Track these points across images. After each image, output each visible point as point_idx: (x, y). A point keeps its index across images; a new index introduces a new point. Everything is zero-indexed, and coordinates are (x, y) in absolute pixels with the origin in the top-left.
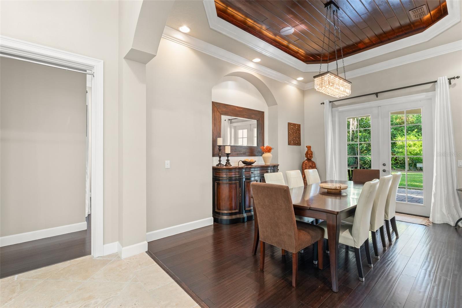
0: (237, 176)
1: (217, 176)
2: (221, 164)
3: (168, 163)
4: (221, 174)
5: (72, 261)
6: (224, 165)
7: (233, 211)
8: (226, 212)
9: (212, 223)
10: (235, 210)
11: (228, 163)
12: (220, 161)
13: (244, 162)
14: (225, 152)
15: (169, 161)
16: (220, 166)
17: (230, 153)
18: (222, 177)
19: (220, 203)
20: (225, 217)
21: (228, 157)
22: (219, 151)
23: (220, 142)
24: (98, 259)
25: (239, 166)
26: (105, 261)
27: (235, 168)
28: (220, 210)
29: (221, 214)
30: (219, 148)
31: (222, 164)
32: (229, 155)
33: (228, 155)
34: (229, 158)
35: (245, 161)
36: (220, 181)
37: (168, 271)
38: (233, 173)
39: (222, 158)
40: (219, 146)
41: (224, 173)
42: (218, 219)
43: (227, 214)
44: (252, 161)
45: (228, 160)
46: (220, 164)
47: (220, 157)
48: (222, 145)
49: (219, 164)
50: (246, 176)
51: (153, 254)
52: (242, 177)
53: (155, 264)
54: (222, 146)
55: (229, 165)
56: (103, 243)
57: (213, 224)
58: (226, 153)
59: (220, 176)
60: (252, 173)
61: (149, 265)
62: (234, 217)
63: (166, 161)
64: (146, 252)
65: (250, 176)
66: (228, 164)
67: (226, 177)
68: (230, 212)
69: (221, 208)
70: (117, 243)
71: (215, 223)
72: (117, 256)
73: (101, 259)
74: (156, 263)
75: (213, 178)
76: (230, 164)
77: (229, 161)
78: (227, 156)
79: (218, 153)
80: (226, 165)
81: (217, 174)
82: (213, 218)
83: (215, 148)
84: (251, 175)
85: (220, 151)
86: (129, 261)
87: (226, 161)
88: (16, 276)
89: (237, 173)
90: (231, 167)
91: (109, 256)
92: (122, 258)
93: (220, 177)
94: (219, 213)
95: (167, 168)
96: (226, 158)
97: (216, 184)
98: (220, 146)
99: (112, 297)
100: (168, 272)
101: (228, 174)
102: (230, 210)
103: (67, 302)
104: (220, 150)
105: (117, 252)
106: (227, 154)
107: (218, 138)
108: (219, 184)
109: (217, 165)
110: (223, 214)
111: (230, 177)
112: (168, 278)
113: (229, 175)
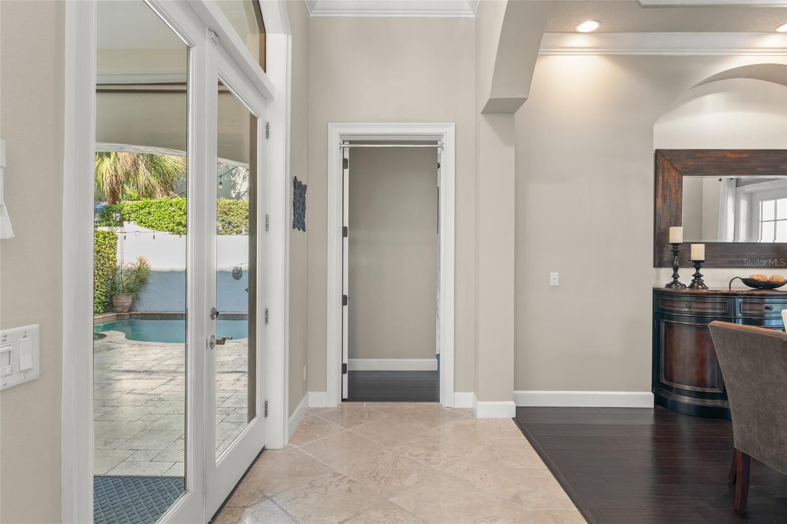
0: (718, 311)
1: (666, 308)
2: (680, 283)
3: (554, 277)
4: (676, 305)
5: (418, 403)
6: (687, 285)
7: (708, 390)
8: (687, 388)
9: (651, 405)
10: (712, 387)
11: (698, 283)
12: (675, 276)
13: (747, 282)
14: (690, 257)
15: (557, 273)
16: (676, 288)
17: (703, 259)
18: (679, 312)
19: (671, 367)
20: (686, 400)
21: (698, 269)
22: (673, 256)
23: (676, 235)
24: (447, 409)
25: (731, 290)
26: (456, 414)
27: (715, 294)
28: (672, 380)
29: (674, 390)
30: (674, 248)
31: (682, 283)
32: (701, 264)
33: (698, 264)
34: (702, 271)
35: (753, 280)
36: (673, 320)
37: (540, 452)
38: (710, 306)
39: (681, 272)
40: (673, 244)
41: (683, 302)
42: (666, 399)
43: (690, 394)
44: (775, 280)
45: (698, 276)
46: (676, 284)
47: (676, 269)
48: (681, 241)
49: (672, 283)
50: (744, 314)
51: (524, 424)
52: (735, 315)
53: (522, 438)
54: (680, 244)
55: (700, 287)
56: (453, 389)
57: (653, 407)
58: (692, 259)
59: (674, 309)
60: (767, 308)
61: (514, 436)
62: (709, 403)
63: (551, 273)
64: (513, 419)
65: (762, 315)
66: (699, 285)
67: (690, 312)
68: (698, 389)
69: (675, 378)
70: (471, 395)
71: (659, 407)
72: (471, 412)
73: (451, 410)
74: (524, 437)
75: (653, 312)
76: (702, 284)
77: (702, 278)
78: (694, 266)
79: (672, 259)
80: (692, 286)
81: (667, 304)
82: (652, 394)
83: (665, 249)
84: (765, 313)
85: (677, 255)
86: (486, 424)
87: (693, 278)
88: (365, 404)
89: (718, 306)
90: (705, 291)
91: (461, 409)
92: (478, 417)
93: (672, 311)
94: (670, 388)
95: (553, 285)
96: (694, 271)
97: (664, 324)
98: (676, 245)
99: (458, 457)
100: (540, 454)
101: (694, 305)
102: (698, 385)
103: (410, 444)
104: (675, 253)
105: (472, 408)
106: (695, 261)
107: (671, 228)
108: (669, 326)
109: (669, 286)
110: (680, 392)
111: (698, 313)
112: (539, 461)
113: (697, 308)
